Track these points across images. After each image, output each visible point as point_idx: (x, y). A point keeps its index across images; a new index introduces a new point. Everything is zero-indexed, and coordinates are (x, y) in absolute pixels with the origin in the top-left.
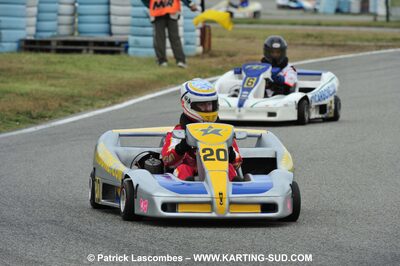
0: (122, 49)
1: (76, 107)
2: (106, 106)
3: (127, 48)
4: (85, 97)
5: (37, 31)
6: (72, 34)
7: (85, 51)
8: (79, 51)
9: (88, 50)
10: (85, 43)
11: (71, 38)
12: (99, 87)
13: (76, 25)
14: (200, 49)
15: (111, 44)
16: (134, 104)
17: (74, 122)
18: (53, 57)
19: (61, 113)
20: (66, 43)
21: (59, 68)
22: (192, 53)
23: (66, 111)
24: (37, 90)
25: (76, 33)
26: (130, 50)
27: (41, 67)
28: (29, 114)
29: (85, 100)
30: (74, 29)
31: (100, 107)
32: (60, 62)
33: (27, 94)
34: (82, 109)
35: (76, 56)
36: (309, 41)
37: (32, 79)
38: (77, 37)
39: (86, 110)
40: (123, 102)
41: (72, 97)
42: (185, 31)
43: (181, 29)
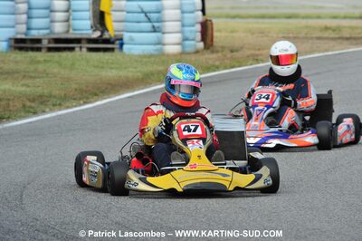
0: (116, 46)
1: (43, 107)
3: (122, 45)
4: (55, 97)
5: (29, 29)
6: (68, 31)
7: (77, 49)
8: (72, 49)
9: (81, 48)
10: (78, 41)
12: (74, 86)
14: (201, 45)
15: (107, 41)
16: (105, 104)
17: (31, 123)
18: (40, 56)
19: (23, 114)
20: (57, 41)
21: (41, 67)
22: (188, 50)
23: (29, 112)
25: (71, 31)
26: (125, 47)
27: (22, 67)
29: (55, 100)
30: (69, 26)
31: (68, 107)
34: (47, 110)
35: (64, 54)
36: (326, 34)
38: (72, 35)
39: (51, 111)
41: (41, 96)
42: (183, 26)
43: (179, 23)
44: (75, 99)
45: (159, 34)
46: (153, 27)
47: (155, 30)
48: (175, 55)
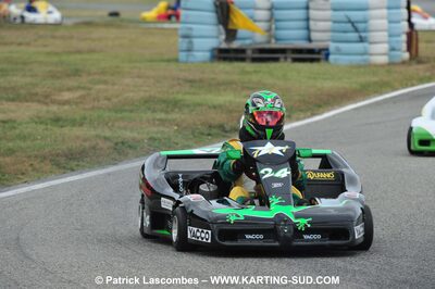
0: (322, 56)
2: (304, 118)
3: (327, 55)
6: (269, 42)
7: (282, 60)
8: (276, 60)
9: (286, 58)
10: (283, 51)
11: (267, 46)
12: (297, 98)
13: (273, 32)
14: (406, 55)
15: (311, 51)
16: (334, 116)
18: (248, 66)
20: (262, 51)
21: (255, 78)
22: (398, 60)
24: (230, 102)
25: (273, 41)
26: (331, 57)
27: (235, 77)
28: (221, 127)
30: (270, 36)
31: (298, 119)
32: (255, 72)
33: (220, 106)
35: (272, 66)
37: (225, 90)
38: (274, 45)
40: (323, 113)
42: (390, 36)
43: (386, 34)
44: (301, 111)
45: (366, 45)
46: (361, 37)
47: (362, 40)
48: (382, 66)
